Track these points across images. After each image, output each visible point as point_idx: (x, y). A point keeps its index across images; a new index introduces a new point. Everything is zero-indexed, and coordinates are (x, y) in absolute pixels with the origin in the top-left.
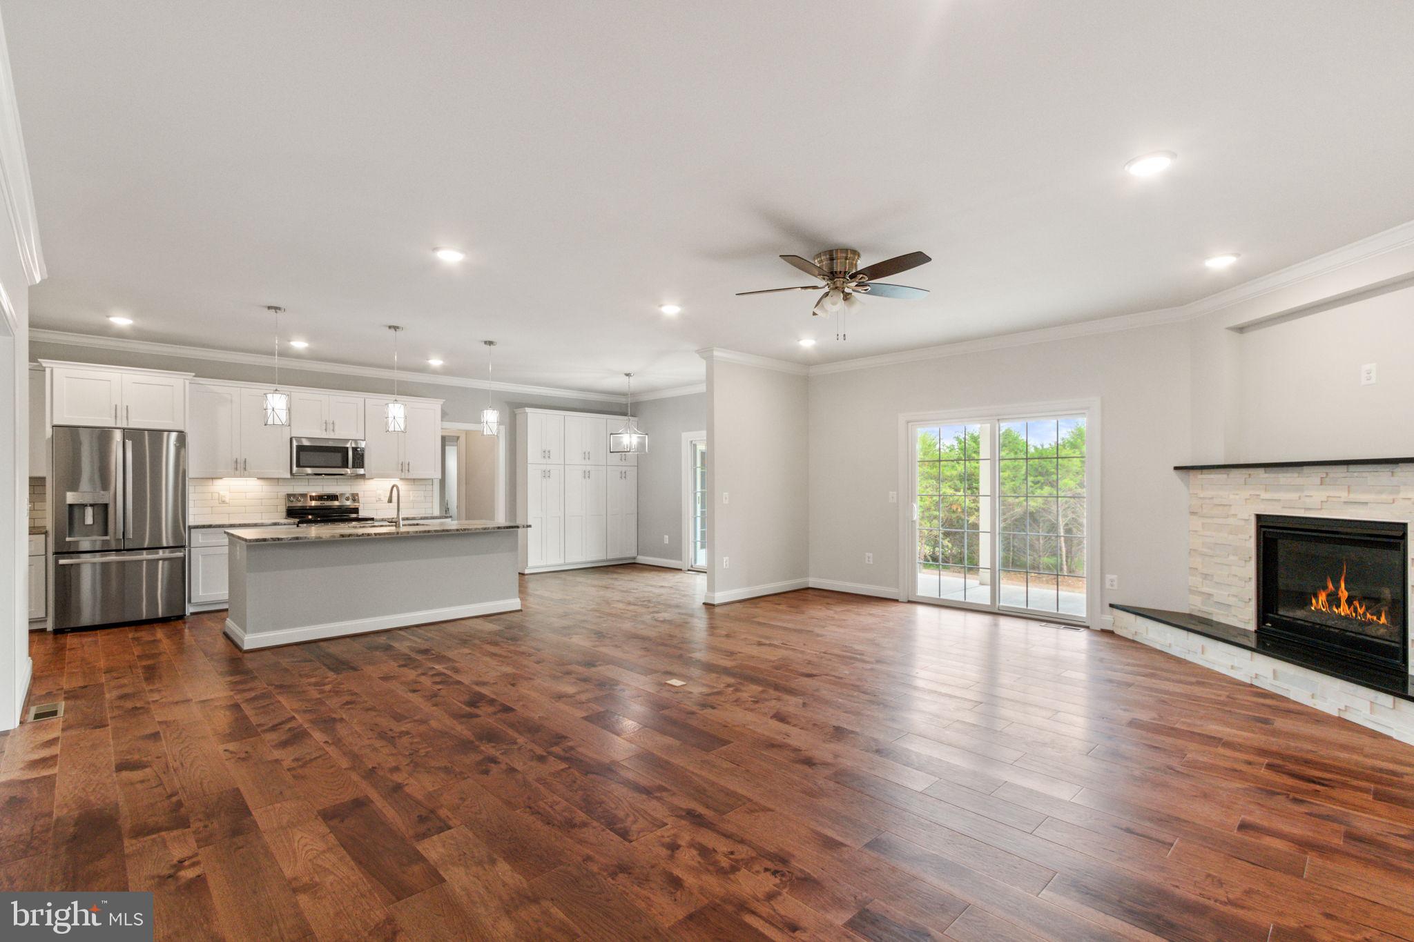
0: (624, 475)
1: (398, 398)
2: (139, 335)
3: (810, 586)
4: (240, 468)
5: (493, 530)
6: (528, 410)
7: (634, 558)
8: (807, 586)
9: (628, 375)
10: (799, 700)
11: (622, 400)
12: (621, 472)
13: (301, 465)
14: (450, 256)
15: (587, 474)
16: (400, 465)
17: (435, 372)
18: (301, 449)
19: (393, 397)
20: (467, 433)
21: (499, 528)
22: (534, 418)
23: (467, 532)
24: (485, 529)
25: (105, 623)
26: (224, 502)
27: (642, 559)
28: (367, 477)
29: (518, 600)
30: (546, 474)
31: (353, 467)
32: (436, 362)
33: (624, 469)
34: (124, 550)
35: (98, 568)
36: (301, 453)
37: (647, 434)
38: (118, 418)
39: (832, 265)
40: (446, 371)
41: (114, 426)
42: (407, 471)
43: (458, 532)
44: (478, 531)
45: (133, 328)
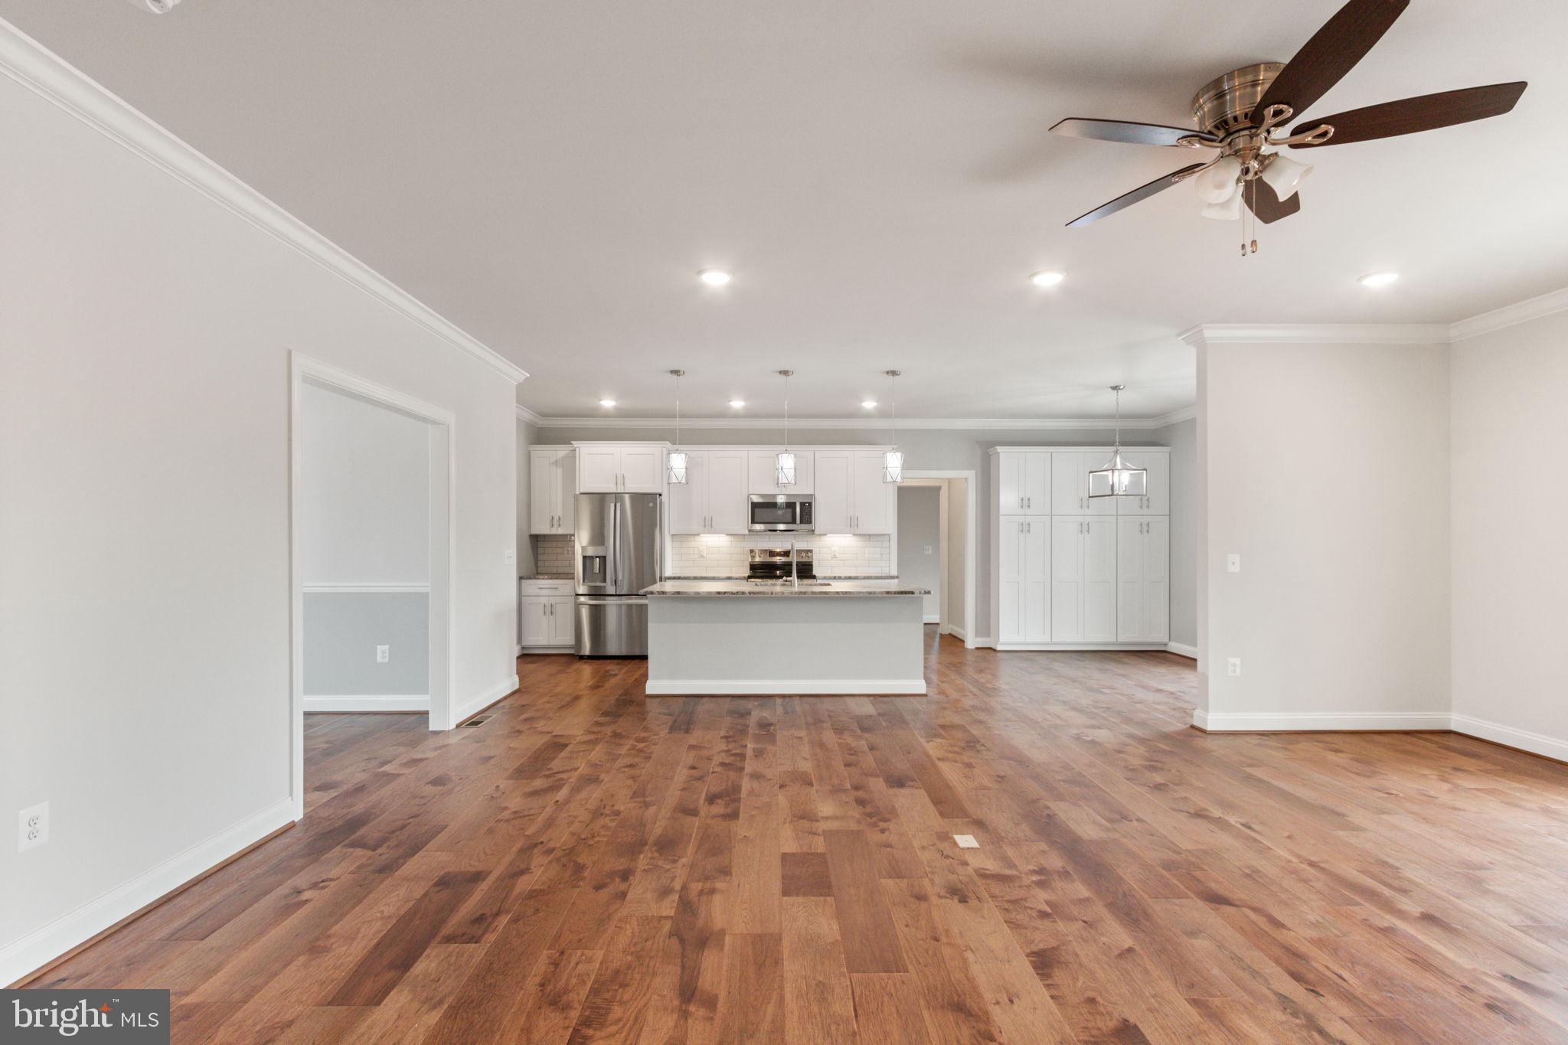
0: (1145, 528)
1: (789, 447)
2: (620, 413)
3: (1453, 728)
4: (709, 526)
5: (880, 595)
6: (999, 449)
7: (1166, 645)
8: (1448, 729)
9: (1115, 388)
10: (1122, 937)
11: (1151, 424)
12: (1141, 525)
13: (756, 521)
14: (716, 279)
15: (1084, 528)
16: (849, 520)
17: (868, 416)
18: (755, 506)
19: (783, 447)
20: (950, 481)
21: (888, 593)
22: (1007, 458)
23: (848, 595)
24: (870, 593)
25: (629, 654)
26: (702, 556)
27: (1175, 647)
28: (816, 532)
29: (923, 682)
30: (1025, 528)
31: (801, 522)
32: (869, 405)
33: (1145, 520)
34: (616, 595)
35: (624, 608)
36: (756, 510)
37: (1145, 469)
38: (618, 484)
39: (1222, 105)
40: (882, 414)
41: (623, 491)
42: (856, 527)
43: (838, 596)
44: (861, 595)
45: (616, 408)
